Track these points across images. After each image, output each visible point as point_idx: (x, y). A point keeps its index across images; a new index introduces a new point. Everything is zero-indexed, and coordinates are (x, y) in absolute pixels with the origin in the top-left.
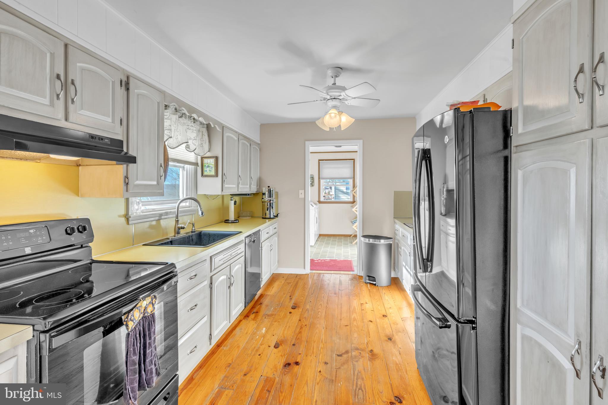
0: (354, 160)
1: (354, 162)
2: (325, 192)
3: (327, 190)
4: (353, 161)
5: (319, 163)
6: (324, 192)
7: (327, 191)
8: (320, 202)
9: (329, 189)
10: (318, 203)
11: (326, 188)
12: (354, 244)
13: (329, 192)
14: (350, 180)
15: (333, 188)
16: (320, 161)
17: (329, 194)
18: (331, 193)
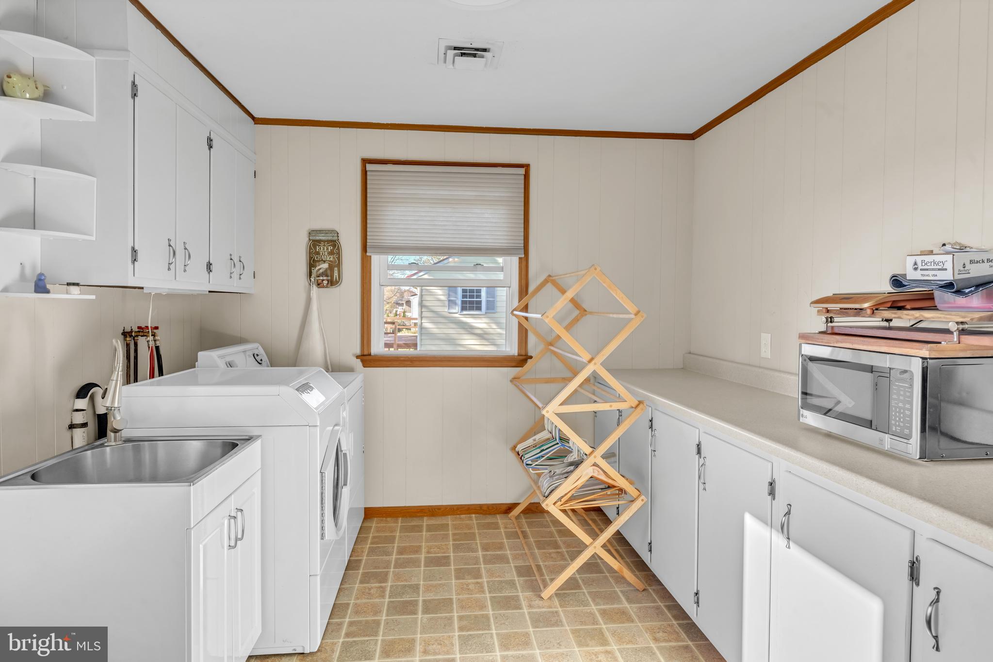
0: (527, 167)
1: (527, 177)
2: (396, 311)
3: (400, 307)
4: (522, 171)
5: (365, 173)
6: (394, 312)
7: (400, 310)
8: (367, 359)
9: (405, 305)
10: (358, 363)
11: (398, 304)
12: (550, 598)
13: (404, 312)
14: (508, 258)
15: (415, 301)
16: (369, 167)
17: (404, 316)
18: (408, 314)
